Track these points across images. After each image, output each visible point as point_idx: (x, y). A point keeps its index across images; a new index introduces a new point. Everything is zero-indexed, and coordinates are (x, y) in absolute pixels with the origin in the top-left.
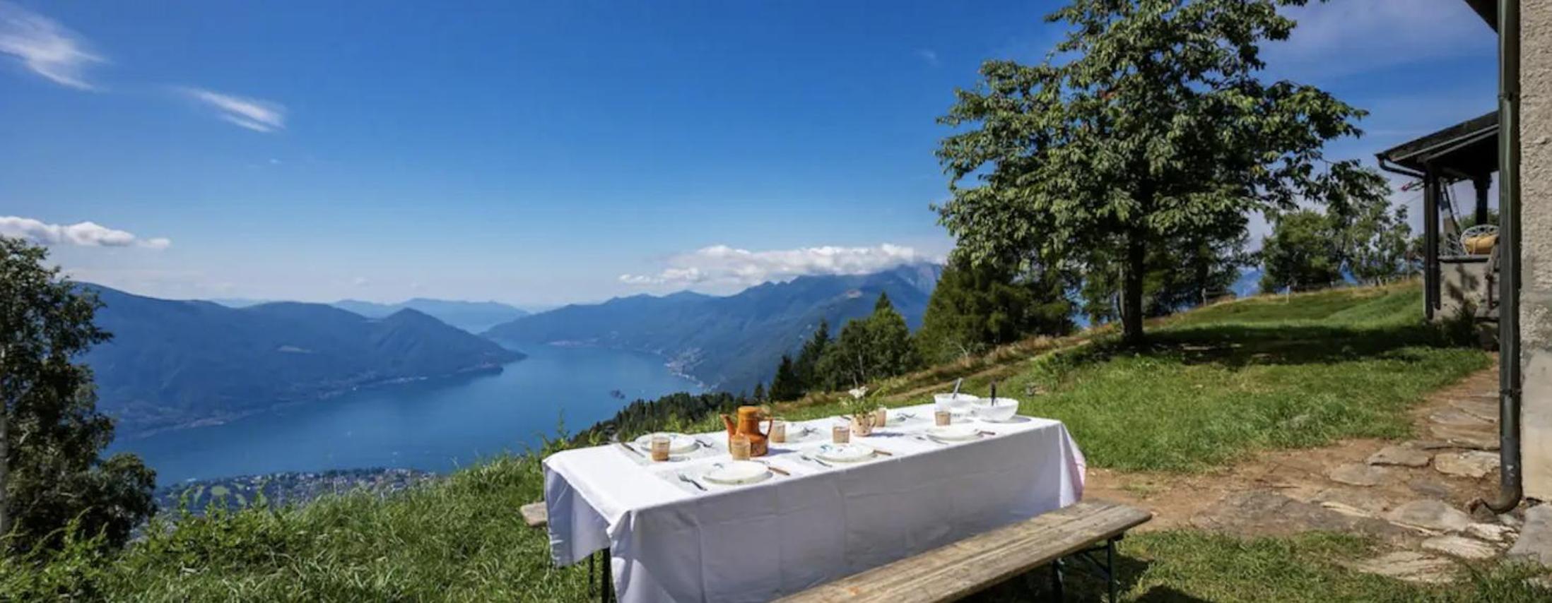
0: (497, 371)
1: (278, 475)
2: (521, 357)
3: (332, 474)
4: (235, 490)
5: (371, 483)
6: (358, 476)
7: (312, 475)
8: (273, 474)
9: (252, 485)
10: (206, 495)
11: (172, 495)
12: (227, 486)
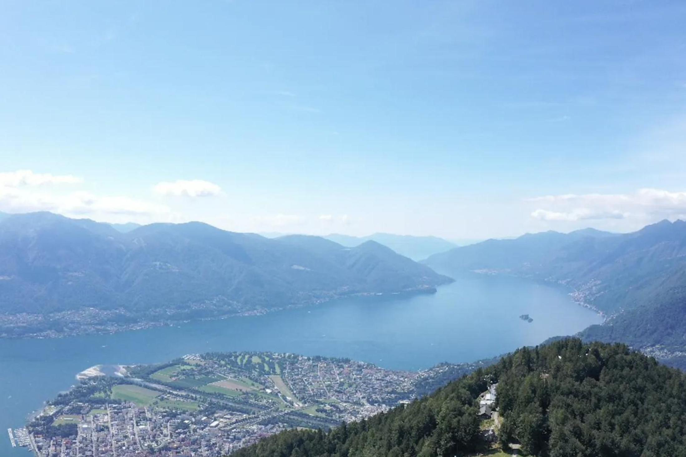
0: (432, 291)
1: (287, 355)
2: (450, 281)
3: (318, 359)
4: (264, 360)
5: (342, 369)
6: (333, 363)
7: (306, 358)
8: (284, 354)
9: (273, 359)
10: (249, 361)
11: (233, 358)
12: (260, 357)
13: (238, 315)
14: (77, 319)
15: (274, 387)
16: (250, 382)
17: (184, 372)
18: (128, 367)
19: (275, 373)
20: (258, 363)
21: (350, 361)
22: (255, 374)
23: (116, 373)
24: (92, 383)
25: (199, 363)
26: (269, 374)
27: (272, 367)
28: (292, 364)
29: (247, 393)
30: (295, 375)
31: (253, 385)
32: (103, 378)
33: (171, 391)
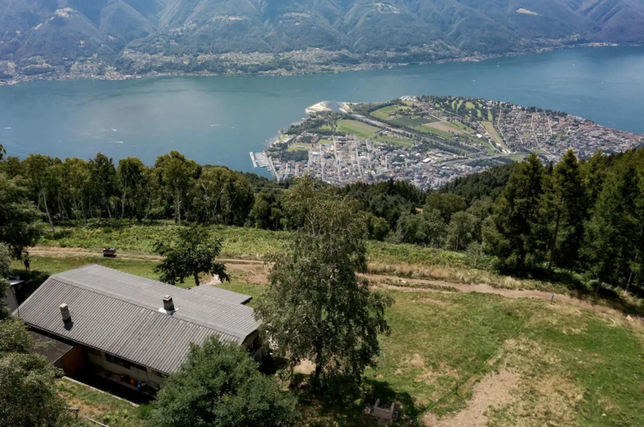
1: (501, 103)
3: (532, 110)
4: (477, 107)
5: (556, 123)
7: (520, 108)
8: (499, 102)
9: (486, 106)
10: (463, 106)
11: (447, 102)
12: (474, 103)
13: (455, 60)
14: (304, 58)
15: (484, 132)
16: (463, 126)
17: (401, 112)
18: (351, 104)
19: (487, 119)
20: (472, 109)
21: (567, 115)
22: (468, 119)
23: (340, 109)
24: (320, 117)
25: (416, 104)
26: (481, 120)
27: (485, 113)
28: (506, 112)
29: (458, 136)
30: (507, 123)
31: (465, 128)
32: (329, 113)
33: (389, 128)
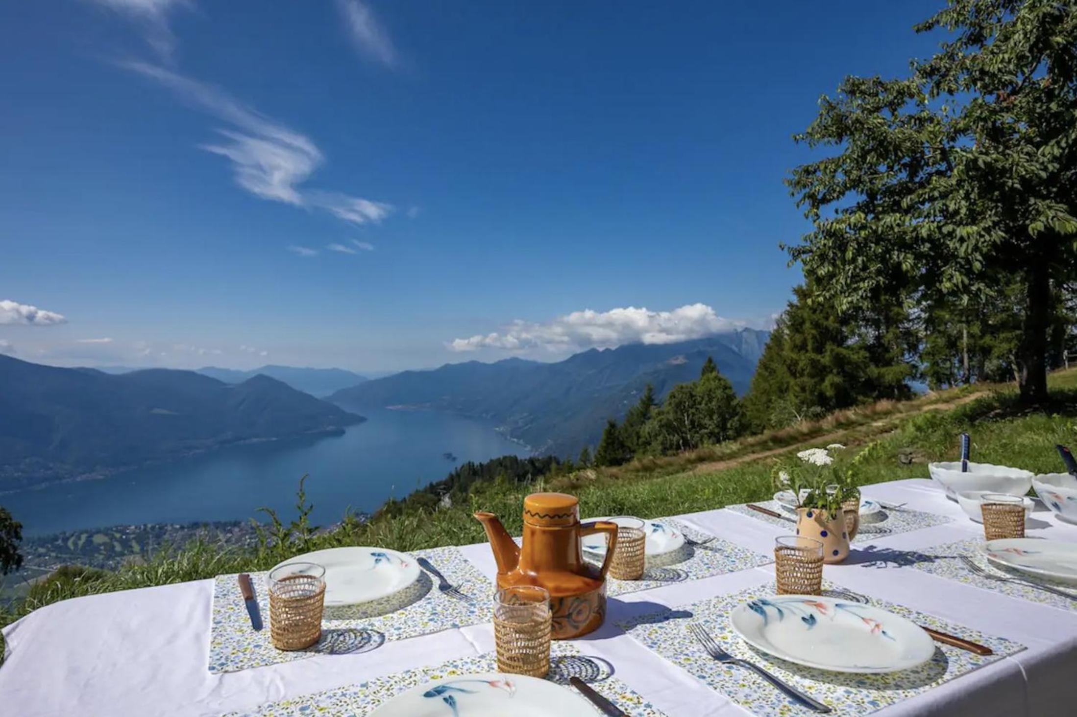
0: (340, 433)
1: (149, 526)
2: (362, 420)
3: (195, 525)
4: (113, 538)
5: (229, 535)
6: (217, 528)
7: (178, 526)
8: (145, 525)
9: (127, 534)
11: (60, 542)
12: (106, 535)
13: (64, 481)
19: (131, 552)
20: (104, 544)
21: (240, 523)
22: (100, 558)
26: (122, 554)
27: (125, 544)
28: (158, 536)
